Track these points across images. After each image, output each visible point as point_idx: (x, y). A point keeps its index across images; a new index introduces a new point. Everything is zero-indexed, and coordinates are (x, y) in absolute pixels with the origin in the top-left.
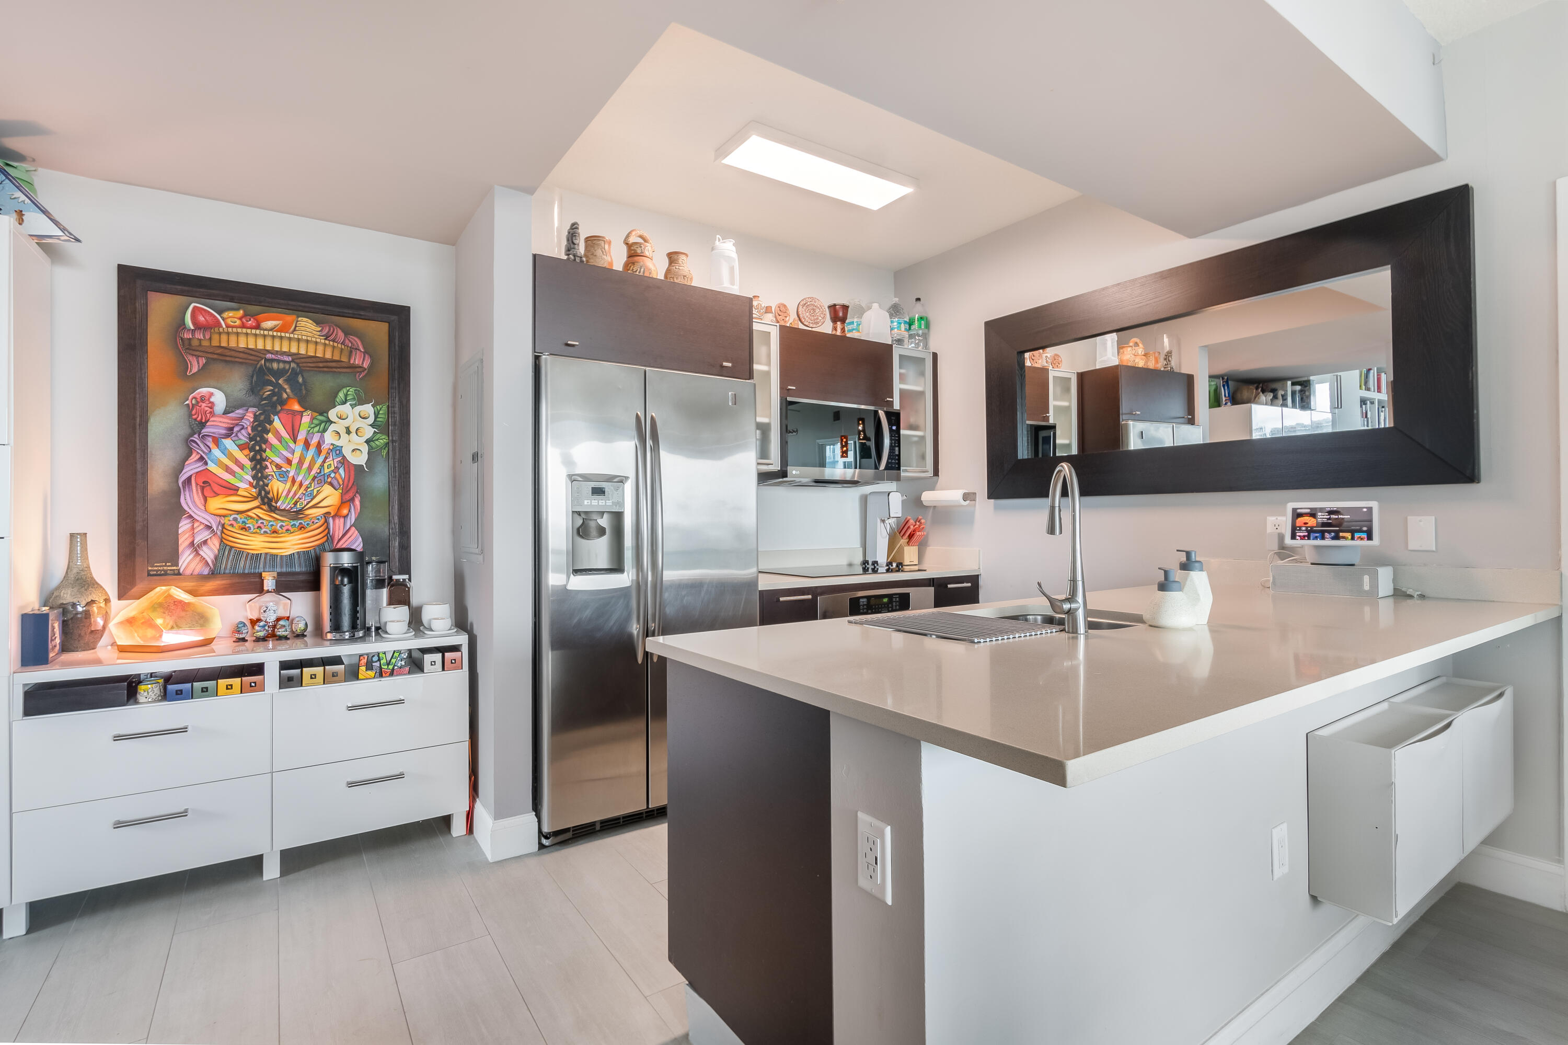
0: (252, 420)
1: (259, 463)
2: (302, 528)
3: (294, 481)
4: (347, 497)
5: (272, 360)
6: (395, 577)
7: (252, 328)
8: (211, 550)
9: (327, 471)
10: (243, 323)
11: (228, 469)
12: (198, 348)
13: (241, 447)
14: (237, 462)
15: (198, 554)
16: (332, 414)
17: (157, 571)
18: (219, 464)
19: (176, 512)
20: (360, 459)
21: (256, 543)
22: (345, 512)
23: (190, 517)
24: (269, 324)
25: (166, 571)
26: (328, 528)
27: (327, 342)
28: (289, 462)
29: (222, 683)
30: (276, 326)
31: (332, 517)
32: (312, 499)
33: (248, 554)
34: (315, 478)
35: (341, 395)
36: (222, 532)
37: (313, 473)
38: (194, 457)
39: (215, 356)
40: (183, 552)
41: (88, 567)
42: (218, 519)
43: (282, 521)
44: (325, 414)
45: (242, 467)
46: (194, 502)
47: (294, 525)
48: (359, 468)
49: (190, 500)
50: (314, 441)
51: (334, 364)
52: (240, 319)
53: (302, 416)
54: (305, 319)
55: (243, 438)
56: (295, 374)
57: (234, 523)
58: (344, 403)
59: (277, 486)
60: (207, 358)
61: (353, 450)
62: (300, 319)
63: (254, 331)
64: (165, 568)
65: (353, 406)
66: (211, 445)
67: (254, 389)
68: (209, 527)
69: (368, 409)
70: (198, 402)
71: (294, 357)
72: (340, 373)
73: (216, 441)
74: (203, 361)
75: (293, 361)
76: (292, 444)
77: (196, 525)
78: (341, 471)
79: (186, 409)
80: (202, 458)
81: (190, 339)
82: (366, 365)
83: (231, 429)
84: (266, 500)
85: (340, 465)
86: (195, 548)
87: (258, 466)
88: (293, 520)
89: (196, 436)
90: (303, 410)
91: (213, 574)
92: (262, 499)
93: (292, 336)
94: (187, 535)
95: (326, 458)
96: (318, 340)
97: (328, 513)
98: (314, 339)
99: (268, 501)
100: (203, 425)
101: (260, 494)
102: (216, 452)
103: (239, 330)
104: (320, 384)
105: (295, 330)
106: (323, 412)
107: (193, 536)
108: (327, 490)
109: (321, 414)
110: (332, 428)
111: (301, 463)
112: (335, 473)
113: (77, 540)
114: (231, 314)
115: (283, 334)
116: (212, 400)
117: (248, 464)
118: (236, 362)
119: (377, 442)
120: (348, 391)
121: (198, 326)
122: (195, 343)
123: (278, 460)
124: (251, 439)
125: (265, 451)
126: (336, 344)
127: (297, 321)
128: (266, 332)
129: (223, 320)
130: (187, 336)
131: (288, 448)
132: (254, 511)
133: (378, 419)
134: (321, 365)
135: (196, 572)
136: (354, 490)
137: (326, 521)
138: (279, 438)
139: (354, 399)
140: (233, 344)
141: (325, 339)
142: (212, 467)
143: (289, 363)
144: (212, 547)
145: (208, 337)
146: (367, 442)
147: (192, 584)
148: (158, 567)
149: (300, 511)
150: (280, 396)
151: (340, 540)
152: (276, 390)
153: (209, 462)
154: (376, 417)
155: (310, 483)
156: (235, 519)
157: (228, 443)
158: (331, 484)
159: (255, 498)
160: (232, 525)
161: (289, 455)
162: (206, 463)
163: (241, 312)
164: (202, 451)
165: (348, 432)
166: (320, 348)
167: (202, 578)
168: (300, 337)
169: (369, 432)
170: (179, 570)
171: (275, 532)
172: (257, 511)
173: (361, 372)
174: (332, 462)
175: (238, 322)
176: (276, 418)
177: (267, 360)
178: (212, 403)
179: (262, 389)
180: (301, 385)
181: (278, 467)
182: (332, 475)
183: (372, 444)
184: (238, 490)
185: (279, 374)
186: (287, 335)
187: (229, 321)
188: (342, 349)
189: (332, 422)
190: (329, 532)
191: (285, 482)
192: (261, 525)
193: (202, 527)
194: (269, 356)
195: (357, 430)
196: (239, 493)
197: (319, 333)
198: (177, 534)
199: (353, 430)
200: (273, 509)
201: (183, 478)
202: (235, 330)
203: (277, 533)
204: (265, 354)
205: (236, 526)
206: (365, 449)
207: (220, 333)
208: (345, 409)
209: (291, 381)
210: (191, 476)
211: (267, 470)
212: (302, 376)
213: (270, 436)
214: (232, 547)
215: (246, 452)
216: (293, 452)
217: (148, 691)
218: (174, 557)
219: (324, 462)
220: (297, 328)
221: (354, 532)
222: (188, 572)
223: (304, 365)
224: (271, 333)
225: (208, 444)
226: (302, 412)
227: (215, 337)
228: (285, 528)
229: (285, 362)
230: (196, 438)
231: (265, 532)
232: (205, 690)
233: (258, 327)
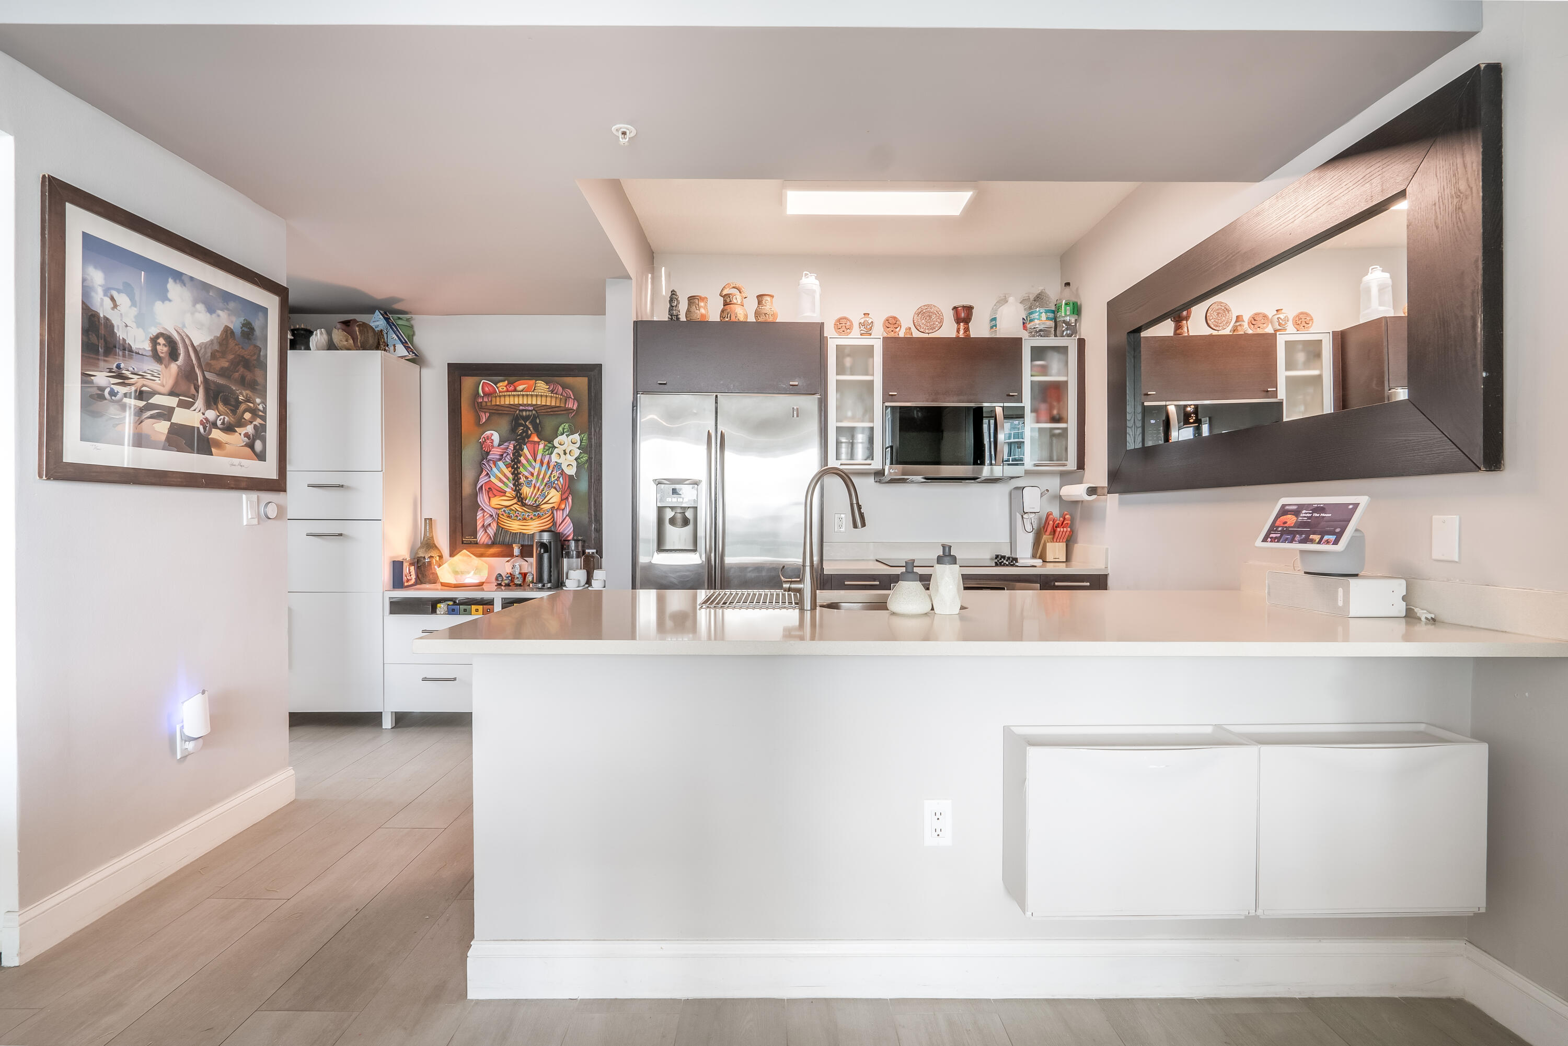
0: (512, 449)
1: (516, 475)
2: (539, 517)
3: (535, 487)
4: (564, 497)
5: (523, 410)
6: (587, 551)
7: (511, 392)
8: (493, 530)
9: (553, 479)
10: (507, 389)
11: (501, 480)
12: (485, 407)
13: (507, 466)
14: (505, 476)
15: (486, 532)
16: (556, 442)
17: (467, 541)
18: (496, 477)
19: (476, 507)
20: (572, 471)
21: (515, 526)
22: (563, 506)
23: (482, 509)
24: (520, 388)
25: (471, 541)
26: (553, 517)
27: (552, 395)
28: (532, 475)
29: (474, 607)
30: (524, 388)
31: (556, 510)
32: (545, 498)
33: (511, 532)
34: (546, 484)
35: (561, 429)
36: (498, 519)
37: (545, 481)
38: (484, 473)
39: (494, 411)
40: (479, 530)
41: (433, 537)
42: (496, 510)
43: (529, 512)
44: (552, 443)
45: (508, 478)
46: (484, 500)
47: (535, 515)
48: (571, 477)
49: (482, 499)
50: (546, 461)
51: (556, 409)
52: (506, 386)
53: (539, 445)
54: (540, 382)
55: (508, 460)
56: (535, 417)
57: (504, 513)
58: (562, 434)
59: (526, 490)
60: (490, 413)
61: (568, 466)
62: (537, 382)
63: (513, 393)
64: (471, 540)
65: (567, 436)
66: (492, 466)
67: (513, 430)
68: (491, 516)
69: (576, 437)
70: (485, 440)
71: (535, 407)
72: (560, 414)
73: (495, 464)
74: (488, 415)
75: (534, 410)
76: (534, 463)
77: (485, 514)
78: (561, 479)
79: (479, 444)
80: (488, 474)
81: (481, 402)
82: (575, 408)
83: (502, 455)
84: (520, 499)
85: (560, 476)
86: (485, 528)
87: (516, 478)
88: (535, 512)
89: (485, 460)
90: (539, 440)
91: (494, 544)
92: (518, 499)
93: (533, 393)
94: (481, 521)
95: (552, 471)
96: (548, 394)
97: (554, 507)
98: (545, 394)
99: (521, 499)
100: (488, 453)
101: (517, 495)
102: (495, 469)
103: (506, 394)
104: (549, 423)
105: (534, 389)
106: (551, 441)
107: (484, 521)
108: (553, 492)
109: (549, 443)
110: (556, 451)
111: (538, 475)
112: (558, 481)
113: (429, 521)
114: (501, 384)
115: (528, 393)
116: (492, 438)
117: (511, 477)
118: (505, 413)
119: (581, 459)
120: (565, 426)
121: (485, 394)
122: (484, 404)
123: (526, 474)
124: (512, 461)
125: (519, 468)
126: (557, 396)
127: (536, 384)
128: (519, 393)
129: (497, 388)
130: (480, 400)
131: (531, 465)
132: (514, 506)
133: (582, 444)
134: (549, 410)
135: (485, 543)
136: (568, 492)
137: (552, 513)
138: (527, 460)
139: (568, 431)
140: (502, 403)
141: (551, 393)
142: (493, 479)
143: (532, 411)
144: (493, 528)
145: (490, 400)
146: (576, 459)
147: (482, 550)
148: (467, 539)
149: (538, 506)
150: (527, 432)
151: (560, 525)
152: (525, 429)
153: (491, 476)
154: (581, 442)
155: (544, 488)
156: (504, 511)
157: (500, 464)
158: (555, 488)
159: (515, 498)
160: (503, 514)
161: (532, 470)
162: (490, 477)
163: (506, 382)
164: (488, 469)
165: (565, 454)
166: (549, 399)
167: (488, 546)
168: (537, 393)
169: (577, 452)
170: (477, 541)
171: (525, 519)
172: (516, 506)
173: (572, 413)
174: (556, 474)
175: (505, 389)
176: (525, 446)
177: (520, 410)
178: (492, 440)
179: (517, 429)
180: (538, 425)
181: (527, 478)
182: (556, 482)
183: (579, 461)
184: (505, 493)
185: (526, 418)
186: (531, 393)
187: (500, 389)
188: (561, 398)
189: (556, 447)
190: (554, 520)
191: (530, 487)
192: (518, 515)
193: (488, 515)
194: (521, 408)
195: (570, 452)
196: (506, 495)
197: (548, 390)
198: (476, 520)
199: (568, 452)
200: (524, 505)
201: (479, 486)
202: (503, 394)
203: (526, 520)
204: (519, 407)
205: (505, 515)
206: (575, 464)
207: (496, 397)
208: (562, 438)
209: (533, 423)
210: (482, 485)
211: (520, 480)
212: (539, 419)
213: (522, 459)
214: (503, 528)
215: (510, 469)
216: (534, 468)
217: (442, 607)
218: (475, 534)
219: (551, 474)
220: (536, 388)
221: (568, 520)
222: (482, 542)
223: (540, 411)
224: (522, 393)
225: (491, 465)
226: (539, 442)
227: (494, 399)
228: (530, 517)
229: (529, 411)
230: (485, 462)
231: (520, 519)
232: (465, 610)
233: (515, 390)
